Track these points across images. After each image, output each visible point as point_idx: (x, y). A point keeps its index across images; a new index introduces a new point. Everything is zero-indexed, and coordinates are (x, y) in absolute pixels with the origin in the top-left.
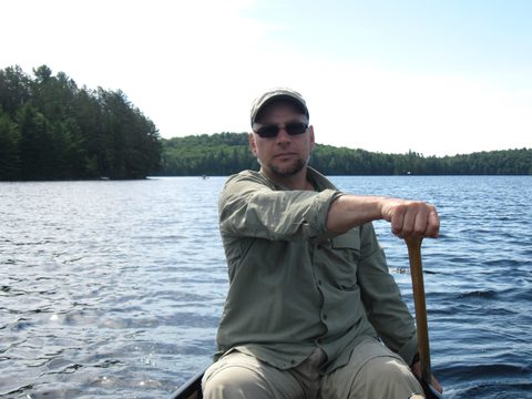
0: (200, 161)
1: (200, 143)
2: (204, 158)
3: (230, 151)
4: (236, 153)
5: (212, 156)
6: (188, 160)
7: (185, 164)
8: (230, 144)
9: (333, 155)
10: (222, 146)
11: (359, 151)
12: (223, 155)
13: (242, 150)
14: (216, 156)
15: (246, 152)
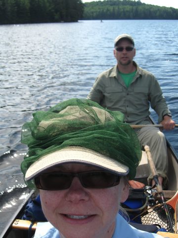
0: (98, 13)
1: (97, 4)
2: (99, 12)
3: (111, 8)
4: (114, 9)
5: (103, 10)
6: (92, 13)
7: (91, 14)
8: (111, 5)
9: (159, 10)
10: (107, 6)
11: (171, 8)
12: (108, 10)
13: (116, 8)
14: (105, 11)
15: (119, 8)
